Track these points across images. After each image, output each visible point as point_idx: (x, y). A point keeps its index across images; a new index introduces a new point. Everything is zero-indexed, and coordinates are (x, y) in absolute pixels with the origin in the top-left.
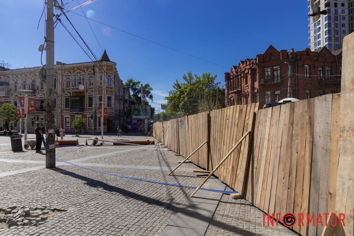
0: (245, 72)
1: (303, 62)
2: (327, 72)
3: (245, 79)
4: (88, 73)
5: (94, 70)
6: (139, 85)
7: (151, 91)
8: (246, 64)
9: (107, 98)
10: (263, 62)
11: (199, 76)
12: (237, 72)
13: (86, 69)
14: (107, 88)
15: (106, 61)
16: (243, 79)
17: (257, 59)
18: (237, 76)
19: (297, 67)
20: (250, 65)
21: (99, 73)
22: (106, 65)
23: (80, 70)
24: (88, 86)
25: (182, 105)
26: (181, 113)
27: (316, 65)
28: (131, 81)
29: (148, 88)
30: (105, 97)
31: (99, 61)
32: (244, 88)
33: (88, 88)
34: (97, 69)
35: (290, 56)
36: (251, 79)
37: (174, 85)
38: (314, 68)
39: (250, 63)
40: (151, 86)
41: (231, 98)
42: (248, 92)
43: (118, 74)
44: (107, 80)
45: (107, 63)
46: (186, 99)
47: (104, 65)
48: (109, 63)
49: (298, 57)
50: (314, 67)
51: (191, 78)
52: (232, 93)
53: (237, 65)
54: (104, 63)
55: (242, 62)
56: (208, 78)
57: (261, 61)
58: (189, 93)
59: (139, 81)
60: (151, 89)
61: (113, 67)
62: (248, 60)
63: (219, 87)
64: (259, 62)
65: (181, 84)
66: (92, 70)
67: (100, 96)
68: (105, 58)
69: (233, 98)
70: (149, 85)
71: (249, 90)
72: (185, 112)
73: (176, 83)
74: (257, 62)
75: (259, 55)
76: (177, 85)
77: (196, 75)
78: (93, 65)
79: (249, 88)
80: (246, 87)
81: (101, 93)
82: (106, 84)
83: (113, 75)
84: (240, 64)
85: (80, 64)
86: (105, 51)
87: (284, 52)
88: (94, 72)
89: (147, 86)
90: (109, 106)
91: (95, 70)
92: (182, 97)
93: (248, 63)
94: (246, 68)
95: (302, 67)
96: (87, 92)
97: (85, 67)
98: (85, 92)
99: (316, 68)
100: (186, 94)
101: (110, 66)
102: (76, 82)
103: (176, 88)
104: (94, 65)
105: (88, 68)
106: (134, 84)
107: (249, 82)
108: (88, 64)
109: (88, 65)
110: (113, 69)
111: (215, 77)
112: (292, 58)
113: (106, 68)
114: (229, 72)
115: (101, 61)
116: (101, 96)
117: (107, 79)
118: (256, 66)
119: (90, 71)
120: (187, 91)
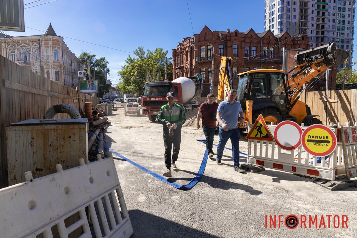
0: (186, 50)
1: (232, 43)
2: (253, 52)
3: (186, 56)
4: (33, 47)
5: (39, 44)
6: (94, 59)
7: (108, 65)
8: (187, 42)
9: (55, 72)
10: (199, 41)
11: (151, 51)
12: (181, 49)
13: (31, 43)
14: (54, 62)
15: (51, 35)
16: (185, 56)
17: (194, 38)
18: (181, 53)
19: (227, 47)
20: (189, 43)
21: (45, 47)
22: (52, 39)
23: (25, 43)
24: (34, 61)
25: (133, 80)
26: (132, 88)
27: (243, 45)
28: (85, 54)
29: (104, 62)
30: (53, 72)
31: (45, 35)
32: (185, 64)
33: (34, 63)
34: (43, 44)
35: (221, 37)
36: (190, 57)
37: (127, 60)
38: (241, 49)
39: (189, 41)
40: (107, 60)
41: (177, 73)
42: (188, 68)
43: (68, 48)
44: (54, 55)
45: (53, 37)
46: (136, 74)
47: (50, 39)
48: (55, 37)
49: (228, 38)
50: (241, 47)
51: (143, 54)
52: (178, 69)
53: (181, 42)
54: (50, 37)
55: (185, 39)
56: (160, 53)
57: (197, 40)
58: (139, 68)
59: (94, 54)
60: (107, 62)
61: (60, 41)
62: (188, 38)
63: (171, 62)
64: (195, 41)
65: (133, 59)
66: (38, 44)
67: (47, 71)
68: (51, 31)
69: (179, 73)
70: (105, 58)
71: (189, 66)
72: (136, 86)
73: (128, 57)
74: (194, 41)
75: (196, 34)
76: (130, 60)
77: (148, 51)
78: (38, 39)
79: (188, 65)
80: (187, 63)
81: (48, 68)
82: (53, 59)
83: (61, 49)
84: (183, 42)
85: (25, 38)
86: (50, 25)
87: (216, 33)
88: (40, 46)
89: (103, 59)
90: (57, 81)
91: (41, 44)
92: (133, 72)
93: (188, 41)
94: (186, 46)
95: (231, 47)
96: (33, 66)
97: (30, 41)
98: (32, 66)
99: (242, 48)
100: (135, 69)
101: (56, 40)
102: (22, 55)
103: (129, 62)
104: (40, 39)
105: (33, 41)
106: (89, 57)
107: (189, 59)
108: (32, 37)
109: (32, 39)
110: (59, 44)
111: (166, 52)
112: (223, 39)
113: (52, 42)
114: (176, 48)
115: (47, 35)
116: (49, 71)
117: (54, 53)
118: (194, 44)
119: (36, 45)
120: (137, 66)
